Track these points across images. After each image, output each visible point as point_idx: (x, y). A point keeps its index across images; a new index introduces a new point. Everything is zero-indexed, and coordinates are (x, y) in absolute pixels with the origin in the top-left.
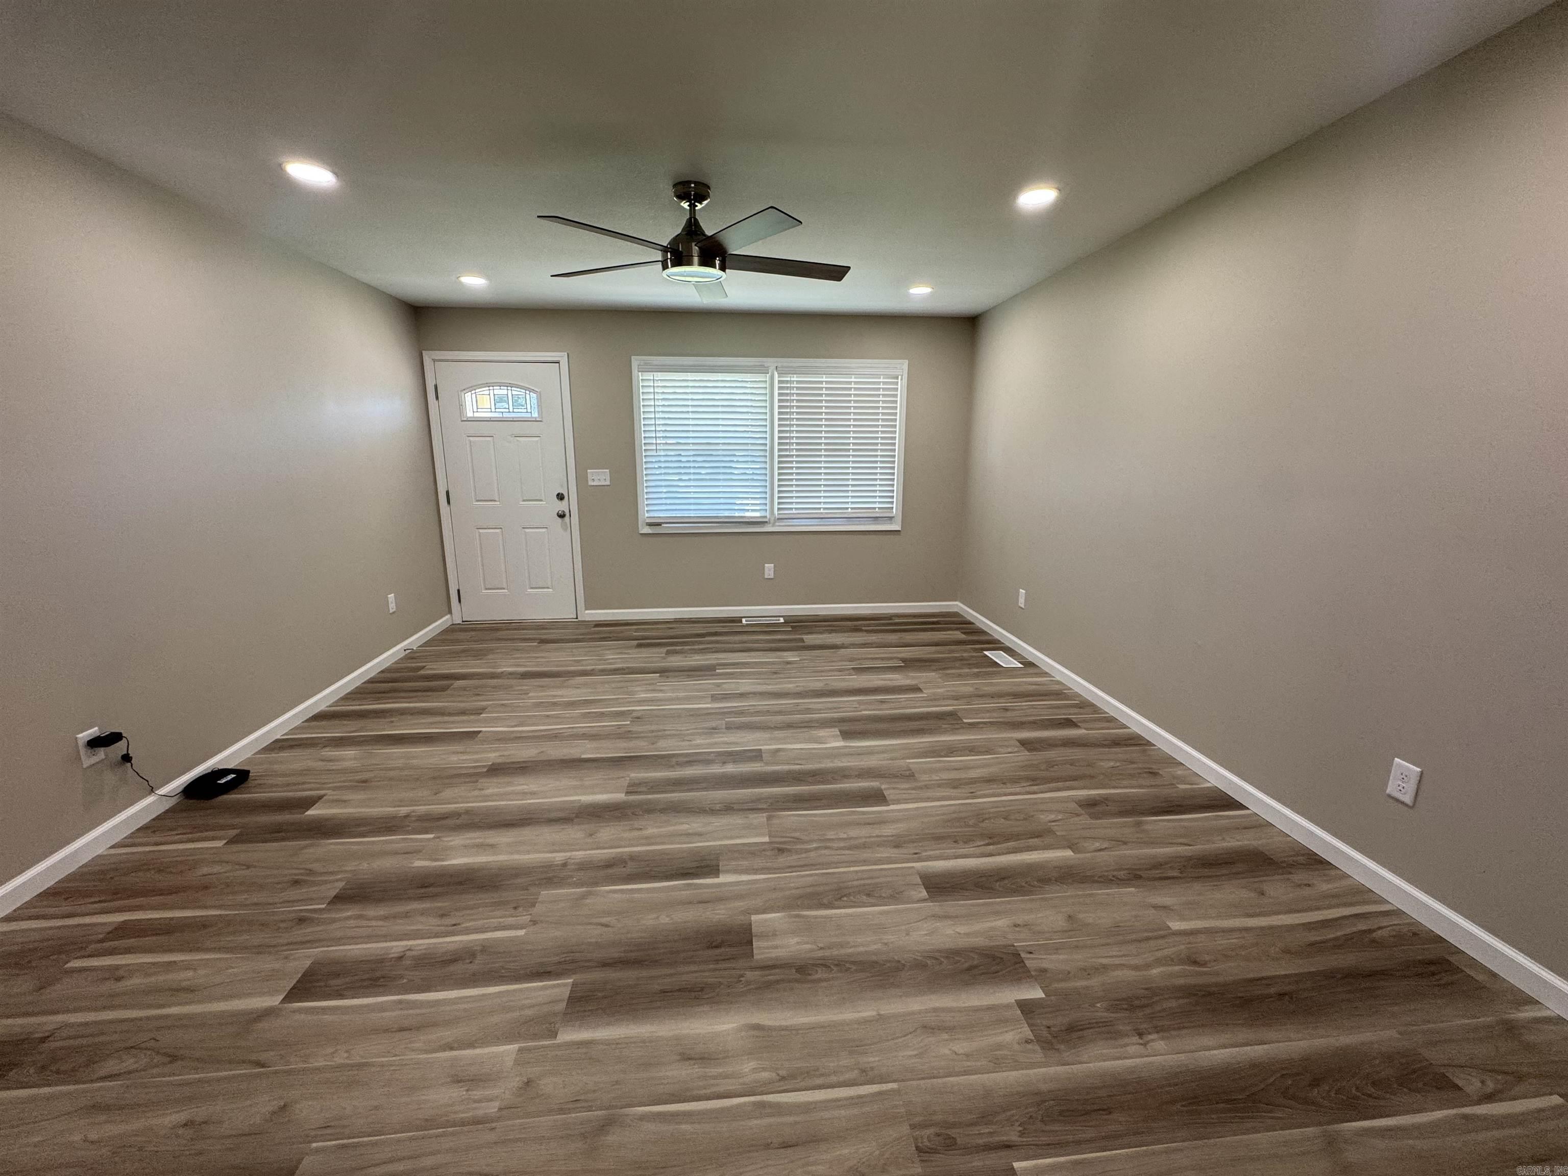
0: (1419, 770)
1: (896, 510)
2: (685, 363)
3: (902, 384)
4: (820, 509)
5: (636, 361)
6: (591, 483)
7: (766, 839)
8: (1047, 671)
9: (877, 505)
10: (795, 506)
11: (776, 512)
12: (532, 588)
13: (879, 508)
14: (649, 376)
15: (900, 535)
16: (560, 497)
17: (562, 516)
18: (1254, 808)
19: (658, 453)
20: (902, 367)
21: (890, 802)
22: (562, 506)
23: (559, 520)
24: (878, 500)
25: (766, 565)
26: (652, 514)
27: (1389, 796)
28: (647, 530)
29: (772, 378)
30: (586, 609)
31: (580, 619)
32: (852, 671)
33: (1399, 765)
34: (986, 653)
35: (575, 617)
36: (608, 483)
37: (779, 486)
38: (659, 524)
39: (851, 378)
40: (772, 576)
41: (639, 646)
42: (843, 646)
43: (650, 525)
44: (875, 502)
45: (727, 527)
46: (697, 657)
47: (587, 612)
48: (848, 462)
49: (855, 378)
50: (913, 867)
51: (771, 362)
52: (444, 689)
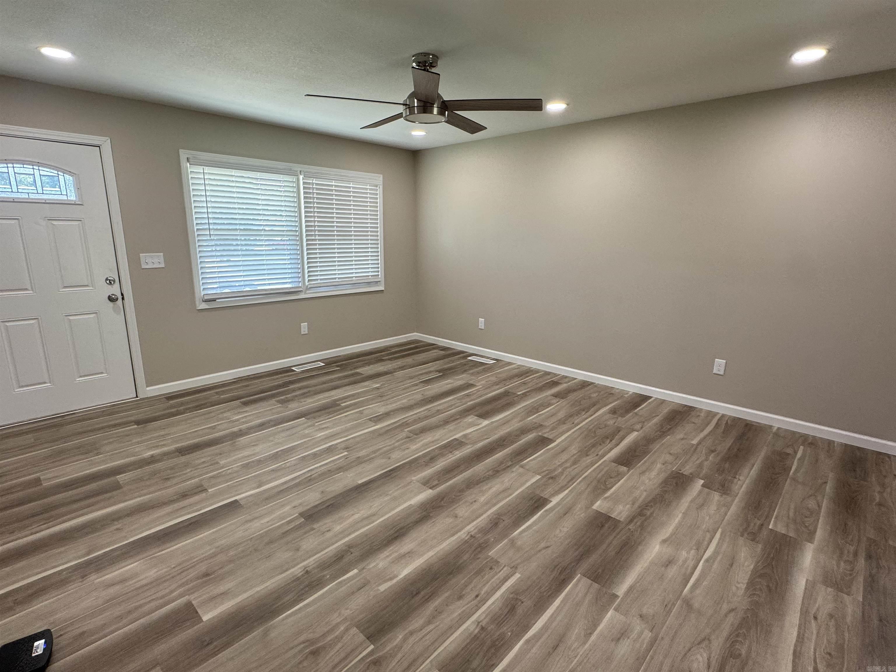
0: (725, 361)
1: (381, 275)
2: (232, 161)
3: (380, 191)
4: (335, 278)
5: (184, 154)
6: (144, 266)
7: (539, 477)
8: (509, 361)
9: (370, 274)
10: (320, 277)
11: (307, 284)
12: (81, 377)
13: (372, 276)
14: (200, 169)
15: (383, 293)
16: (110, 282)
17: (112, 299)
18: (655, 396)
19: (212, 238)
20: (379, 179)
21: (554, 439)
22: (115, 290)
23: (111, 304)
24: (370, 270)
25: (302, 324)
26: (206, 292)
27: (714, 374)
28: (204, 306)
29: (298, 180)
30: (147, 387)
31: (141, 396)
32: (422, 385)
33: (717, 361)
34: (469, 358)
35: (135, 396)
36: (163, 265)
37: (308, 263)
38: (214, 300)
39: (350, 184)
40: (307, 332)
41: (246, 404)
42: (395, 370)
43: (206, 301)
44: (369, 272)
45: (270, 298)
46: (309, 400)
47: (148, 389)
48: (351, 244)
49: (353, 184)
50: (605, 461)
51: (297, 167)
52: (117, 486)
